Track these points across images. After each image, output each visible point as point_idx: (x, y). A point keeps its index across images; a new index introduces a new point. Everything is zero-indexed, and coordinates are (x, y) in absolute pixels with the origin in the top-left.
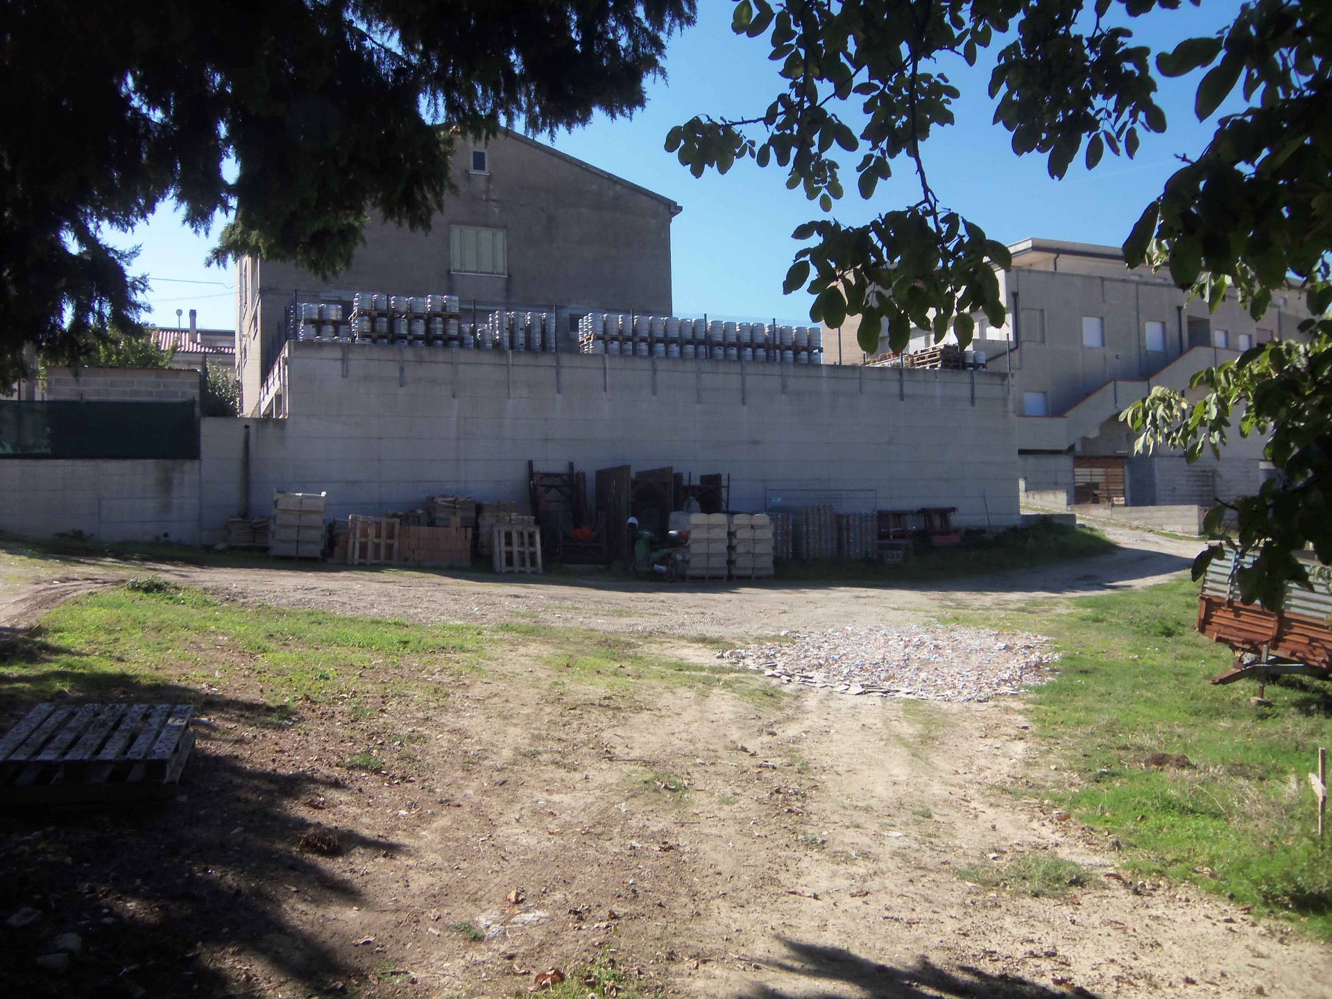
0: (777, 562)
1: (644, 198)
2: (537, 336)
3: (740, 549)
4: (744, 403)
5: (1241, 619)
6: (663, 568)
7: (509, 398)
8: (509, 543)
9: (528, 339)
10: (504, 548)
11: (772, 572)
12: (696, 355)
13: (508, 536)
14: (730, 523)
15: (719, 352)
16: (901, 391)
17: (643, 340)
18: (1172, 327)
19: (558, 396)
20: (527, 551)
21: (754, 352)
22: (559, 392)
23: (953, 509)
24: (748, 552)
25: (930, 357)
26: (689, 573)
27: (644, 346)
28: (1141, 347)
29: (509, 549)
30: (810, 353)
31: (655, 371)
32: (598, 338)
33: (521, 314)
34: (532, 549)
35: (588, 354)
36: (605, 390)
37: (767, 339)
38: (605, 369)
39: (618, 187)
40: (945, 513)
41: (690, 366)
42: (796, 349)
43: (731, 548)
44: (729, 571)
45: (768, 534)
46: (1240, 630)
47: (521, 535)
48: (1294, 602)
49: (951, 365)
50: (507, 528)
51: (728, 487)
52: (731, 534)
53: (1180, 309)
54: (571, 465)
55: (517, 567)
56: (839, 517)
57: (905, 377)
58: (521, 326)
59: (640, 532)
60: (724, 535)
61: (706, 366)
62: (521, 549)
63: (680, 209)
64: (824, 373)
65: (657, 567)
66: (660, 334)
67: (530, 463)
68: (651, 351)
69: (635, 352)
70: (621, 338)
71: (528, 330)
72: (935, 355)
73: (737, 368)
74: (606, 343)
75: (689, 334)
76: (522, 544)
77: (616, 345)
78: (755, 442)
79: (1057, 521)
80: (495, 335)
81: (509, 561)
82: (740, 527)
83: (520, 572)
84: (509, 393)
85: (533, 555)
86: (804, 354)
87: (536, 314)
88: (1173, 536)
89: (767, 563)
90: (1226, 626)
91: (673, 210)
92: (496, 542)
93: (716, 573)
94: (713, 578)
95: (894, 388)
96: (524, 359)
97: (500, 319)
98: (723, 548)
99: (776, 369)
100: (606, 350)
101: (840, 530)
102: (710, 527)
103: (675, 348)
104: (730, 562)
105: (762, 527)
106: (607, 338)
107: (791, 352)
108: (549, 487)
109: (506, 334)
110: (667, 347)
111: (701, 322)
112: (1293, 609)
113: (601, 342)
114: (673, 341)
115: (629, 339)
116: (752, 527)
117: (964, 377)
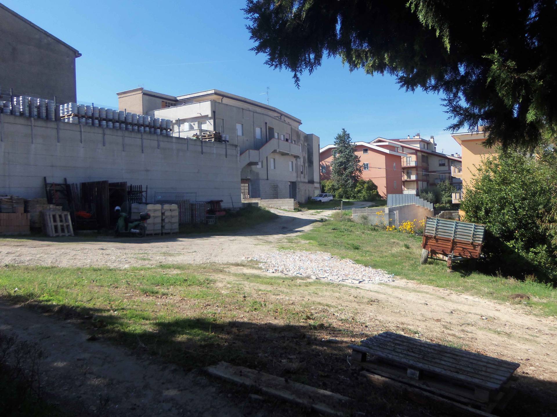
0: (181, 224)
1: (62, 46)
2: (44, 111)
3: (167, 220)
4: (143, 152)
5: (439, 242)
6: (138, 231)
7: (32, 143)
8: (55, 221)
9: (39, 113)
10: (53, 224)
11: (177, 230)
12: (120, 128)
13: (54, 216)
14: (162, 208)
15: (130, 127)
16: (202, 150)
17: (97, 119)
18: (264, 130)
19: (58, 144)
20: (65, 225)
21: (144, 129)
22: (58, 142)
23: (222, 201)
24: (169, 222)
25: (208, 136)
26: (147, 232)
27: (97, 122)
28: (254, 137)
29: (55, 224)
30: (167, 130)
31: (104, 134)
32: (75, 115)
33: (35, 99)
34: (67, 224)
35: (68, 123)
36: (81, 142)
37: (149, 123)
38: (81, 132)
39: (49, 39)
40: (218, 202)
41: (120, 133)
42: (162, 129)
43: (163, 220)
44: (162, 231)
45: (176, 213)
46: (438, 246)
47: (60, 216)
48: (458, 236)
49: (217, 140)
50: (54, 213)
51: (146, 191)
52: (163, 214)
53: (266, 123)
54: (65, 180)
55: (66, 233)
56: (192, 205)
57: (203, 144)
58: (35, 105)
59: (121, 214)
60: (160, 214)
61: (127, 134)
62: (61, 224)
63: (80, 55)
64: (174, 140)
65: (133, 230)
66: (104, 116)
67: (45, 178)
68: (100, 125)
69: (93, 124)
70: (86, 117)
71: (39, 107)
72: (211, 136)
73: (139, 136)
74: (79, 118)
75: (117, 118)
76: (61, 221)
77: (84, 120)
78: (147, 171)
79: (253, 205)
80: (20, 109)
81: (56, 231)
82: (167, 210)
83: (63, 236)
84: (32, 141)
85: (68, 226)
86: (164, 131)
87: (43, 100)
88: (284, 210)
89: (176, 226)
90: (433, 245)
91: (77, 55)
92: (49, 222)
93: (157, 232)
94: (156, 234)
95: (199, 149)
96: (40, 123)
97: (23, 100)
98: (159, 220)
99: (155, 137)
100: (79, 122)
101: (192, 210)
102: (155, 211)
103: (111, 124)
104: (163, 227)
105: (174, 210)
106: (80, 116)
107: (159, 130)
108: (57, 191)
109: (27, 109)
110: (107, 123)
112: (457, 239)
113: (77, 117)
114: (110, 120)
115: (90, 117)
116: (171, 210)
117: (223, 146)
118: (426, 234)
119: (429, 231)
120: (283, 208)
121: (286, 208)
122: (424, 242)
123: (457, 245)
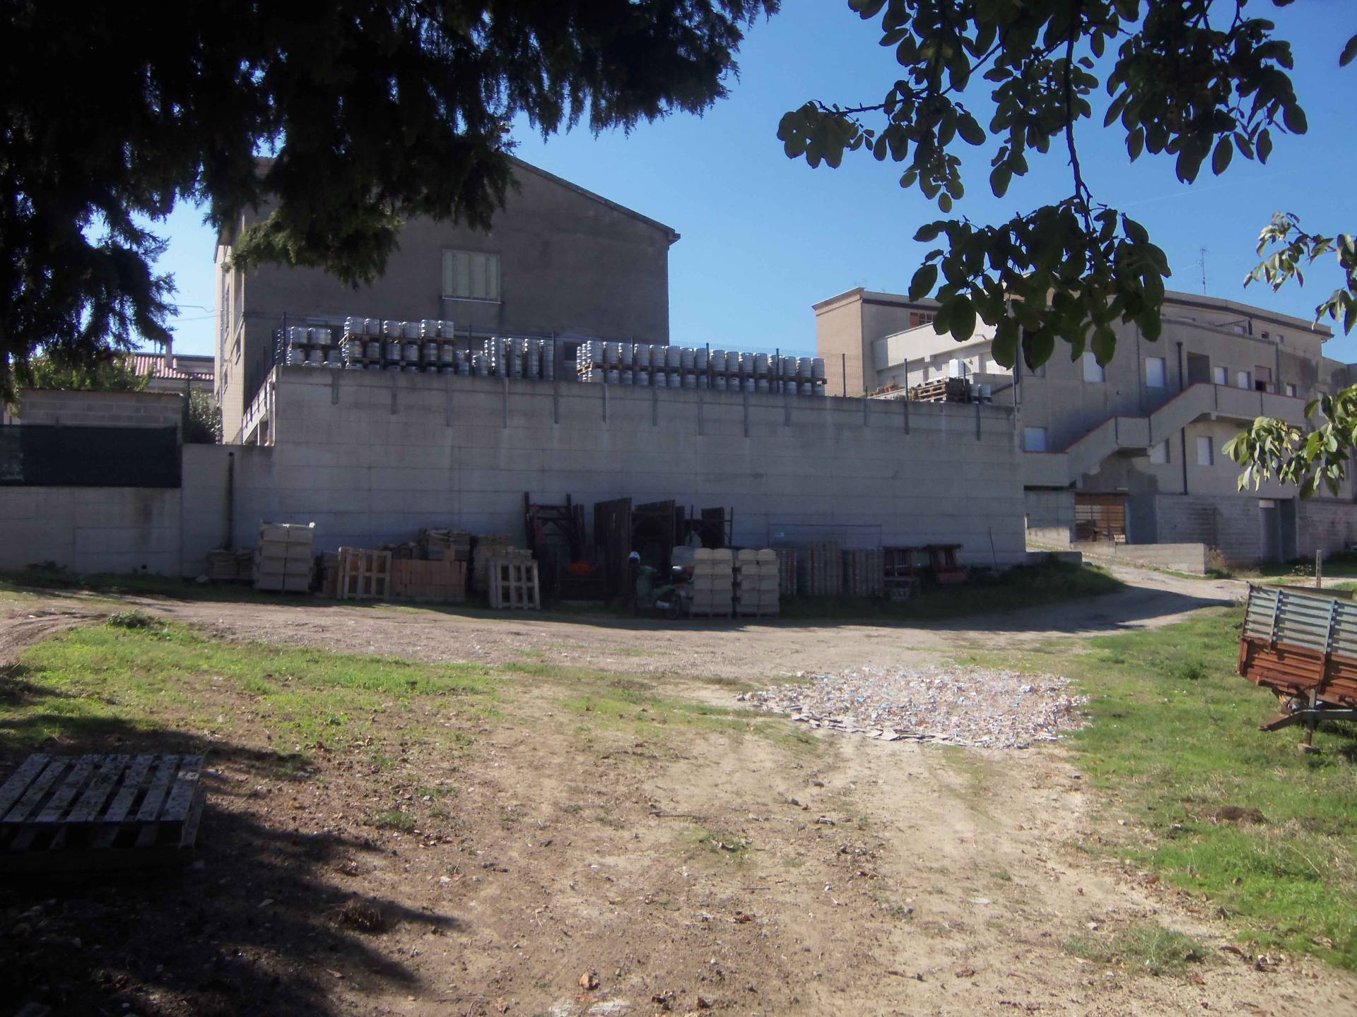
0: (783, 599)
1: (641, 225)
2: (534, 363)
3: (745, 585)
4: (746, 435)
5: (1286, 661)
6: (666, 605)
7: (505, 427)
8: (505, 577)
9: (525, 367)
10: (500, 583)
11: (777, 610)
12: (698, 385)
13: (505, 570)
14: (735, 558)
15: (721, 382)
16: (906, 423)
17: (643, 369)
18: (1172, 363)
19: (556, 426)
20: (524, 587)
21: (756, 383)
22: (556, 422)
23: (959, 546)
24: (754, 589)
25: (934, 390)
26: (693, 610)
27: (644, 375)
28: (1141, 383)
29: (506, 584)
30: (814, 385)
31: (655, 401)
32: (597, 366)
33: (518, 340)
34: (530, 584)
35: (586, 383)
36: (604, 420)
37: (770, 369)
38: (604, 398)
39: (615, 214)
40: (950, 550)
41: (692, 397)
42: (800, 379)
43: (736, 585)
44: (734, 607)
45: (774, 570)
46: (1285, 673)
47: (518, 569)
48: (1342, 644)
49: (956, 398)
50: (505, 563)
51: (731, 521)
52: (736, 570)
53: (1179, 345)
54: (569, 498)
55: (514, 603)
56: (845, 553)
57: (910, 409)
58: (518, 352)
59: (642, 567)
60: (729, 571)
61: (708, 397)
62: (518, 584)
63: (678, 236)
64: (828, 404)
65: (659, 603)
66: (661, 363)
67: (526, 496)
68: (652, 381)
69: (635, 380)
70: (620, 367)
71: (525, 357)
72: (940, 388)
73: (740, 399)
74: (605, 371)
75: (689, 363)
76: (519, 579)
77: (615, 374)
78: (758, 476)
79: (1063, 559)
80: (491, 362)
81: (506, 596)
82: (748, 562)
83: (518, 608)
84: (505, 423)
85: (531, 590)
86: (808, 386)
87: (534, 341)
88: (1178, 575)
89: (771, 601)
90: (1269, 669)
91: (670, 238)
92: (493, 579)
93: (722, 610)
94: (717, 615)
95: (898, 421)
96: (521, 387)
97: (497, 346)
98: (727, 584)
99: (779, 401)
100: (606, 379)
101: (845, 565)
102: (715, 563)
103: (676, 378)
104: (735, 599)
105: (767, 562)
106: (606, 366)
107: (794, 383)
108: (546, 520)
109: (503, 361)
110: (667, 376)
111: (703, 352)
112: (1341, 652)
113: (600, 370)
114: (675, 370)
115: (629, 368)
116: (758, 563)
117: (970, 410)
118: (1249, 634)
119: (1257, 627)
120: (1173, 568)
121: (1184, 568)
122: (1244, 659)
123: (1340, 671)
